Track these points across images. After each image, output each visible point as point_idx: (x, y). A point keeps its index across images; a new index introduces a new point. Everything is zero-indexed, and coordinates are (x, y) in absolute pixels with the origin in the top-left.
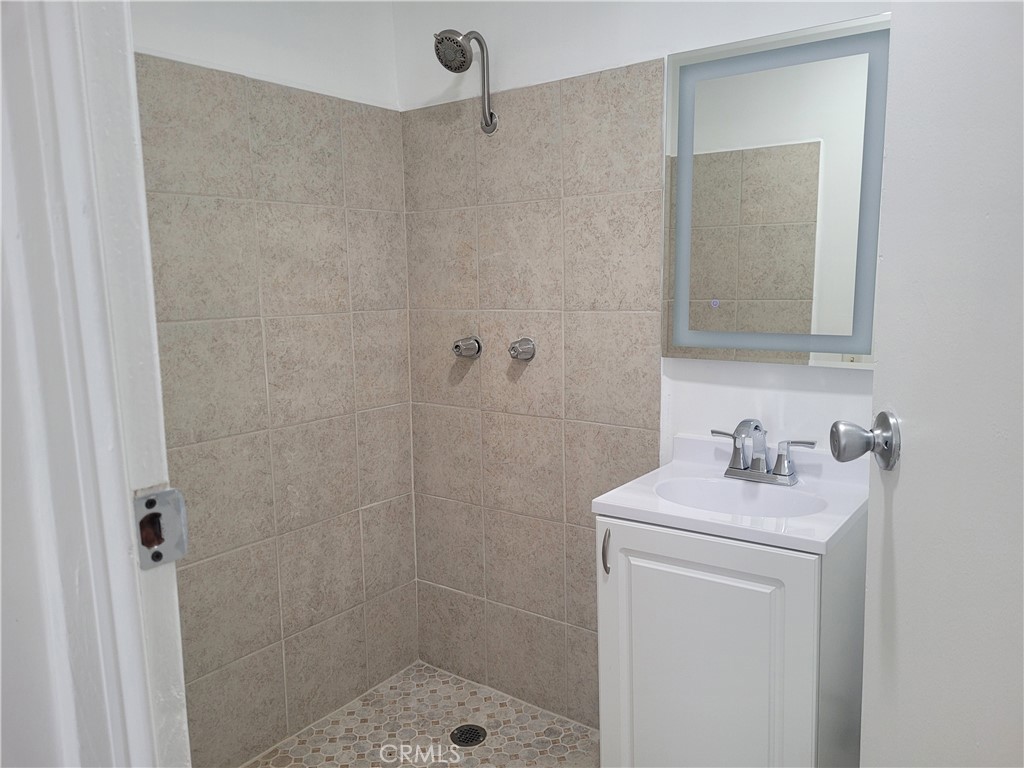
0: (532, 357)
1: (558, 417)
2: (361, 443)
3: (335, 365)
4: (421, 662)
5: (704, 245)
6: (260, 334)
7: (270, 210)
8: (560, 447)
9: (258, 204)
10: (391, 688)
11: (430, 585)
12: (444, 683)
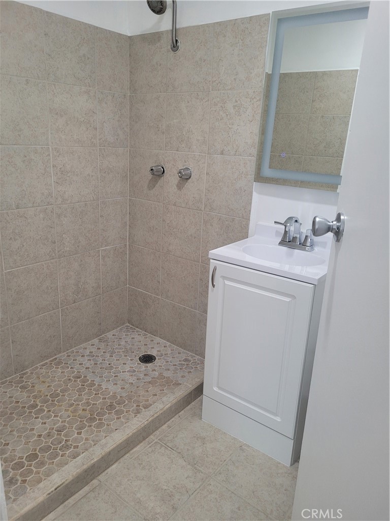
0: (190, 178)
1: (200, 210)
2: (102, 216)
3: (89, 175)
4: (128, 325)
5: (290, 124)
6: (49, 155)
7: (55, 87)
8: (201, 225)
9: (49, 84)
10: (113, 335)
11: (134, 289)
12: (138, 335)
